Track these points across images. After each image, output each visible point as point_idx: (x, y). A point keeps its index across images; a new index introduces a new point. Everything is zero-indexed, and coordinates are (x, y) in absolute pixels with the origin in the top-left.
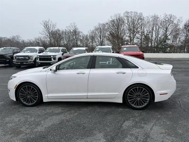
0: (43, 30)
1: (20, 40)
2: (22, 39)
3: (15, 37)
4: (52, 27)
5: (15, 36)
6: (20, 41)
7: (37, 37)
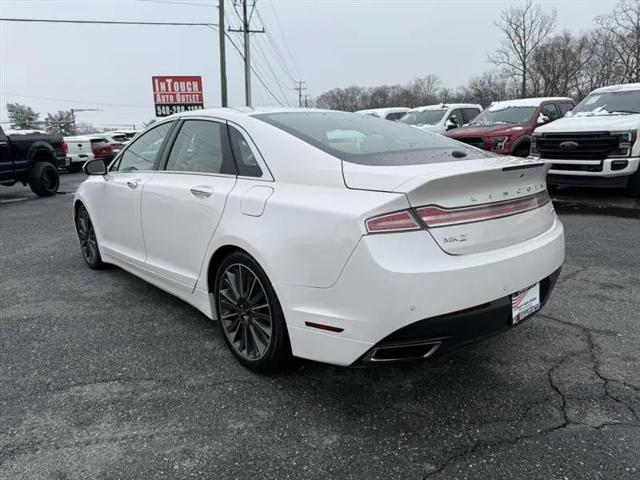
0: (500, 46)
1: (436, 90)
2: (441, 86)
3: (422, 84)
4: (537, 31)
5: (422, 78)
6: (437, 93)
7: (480, 76)
